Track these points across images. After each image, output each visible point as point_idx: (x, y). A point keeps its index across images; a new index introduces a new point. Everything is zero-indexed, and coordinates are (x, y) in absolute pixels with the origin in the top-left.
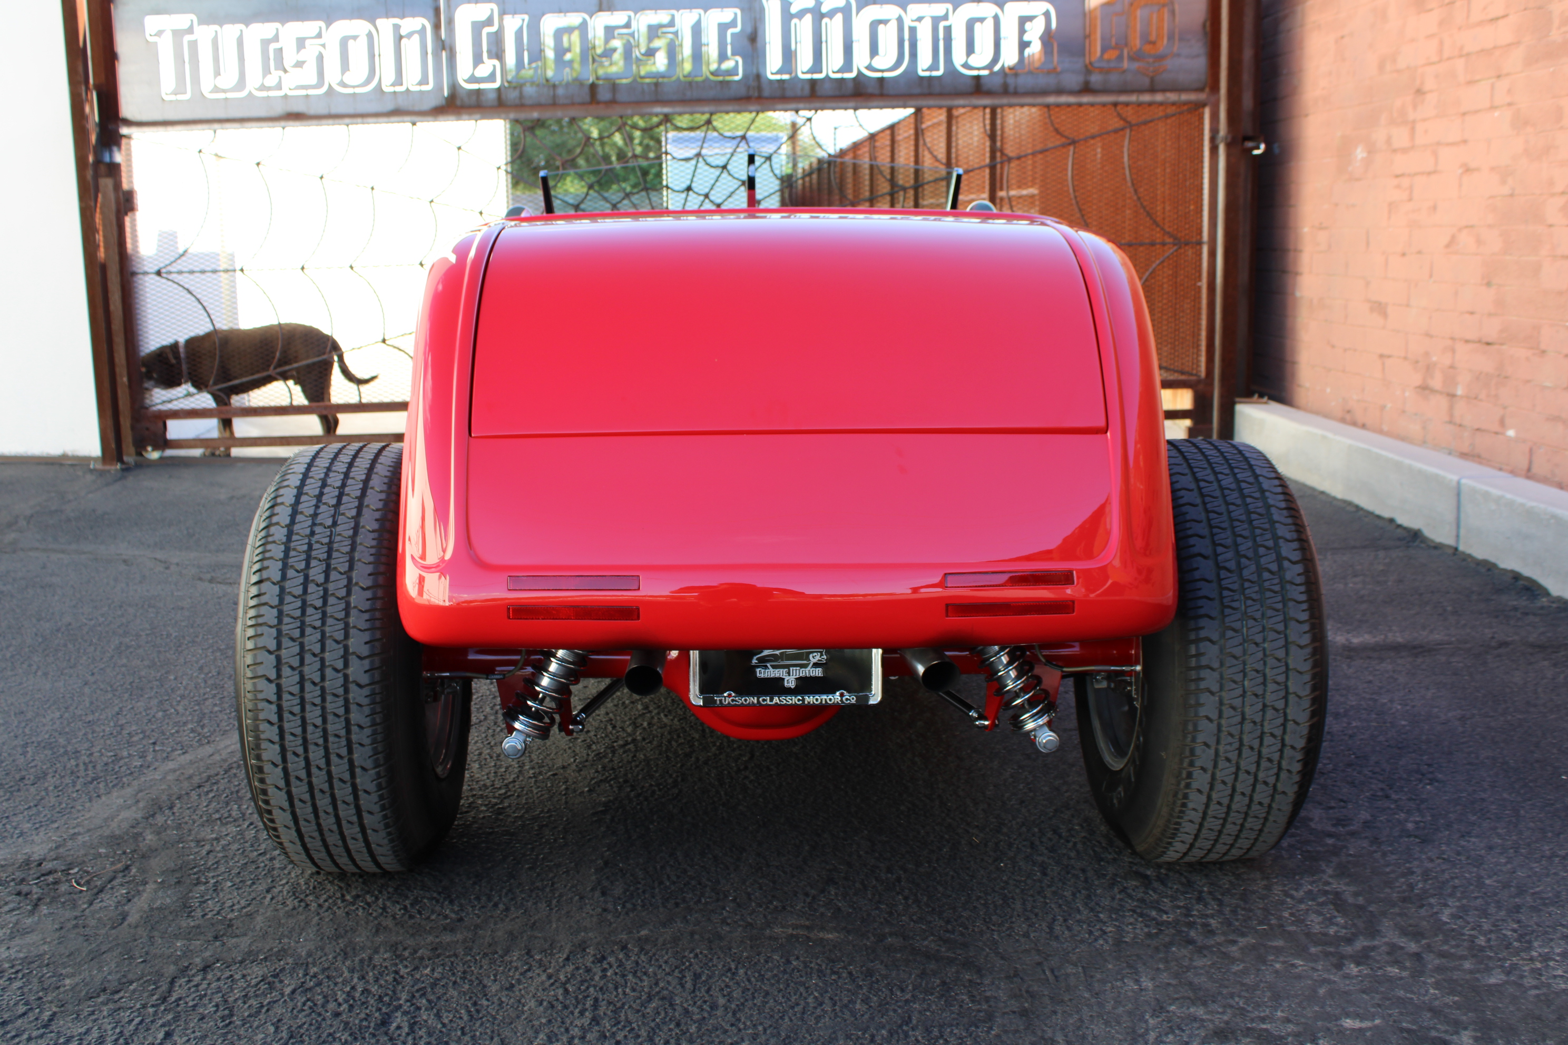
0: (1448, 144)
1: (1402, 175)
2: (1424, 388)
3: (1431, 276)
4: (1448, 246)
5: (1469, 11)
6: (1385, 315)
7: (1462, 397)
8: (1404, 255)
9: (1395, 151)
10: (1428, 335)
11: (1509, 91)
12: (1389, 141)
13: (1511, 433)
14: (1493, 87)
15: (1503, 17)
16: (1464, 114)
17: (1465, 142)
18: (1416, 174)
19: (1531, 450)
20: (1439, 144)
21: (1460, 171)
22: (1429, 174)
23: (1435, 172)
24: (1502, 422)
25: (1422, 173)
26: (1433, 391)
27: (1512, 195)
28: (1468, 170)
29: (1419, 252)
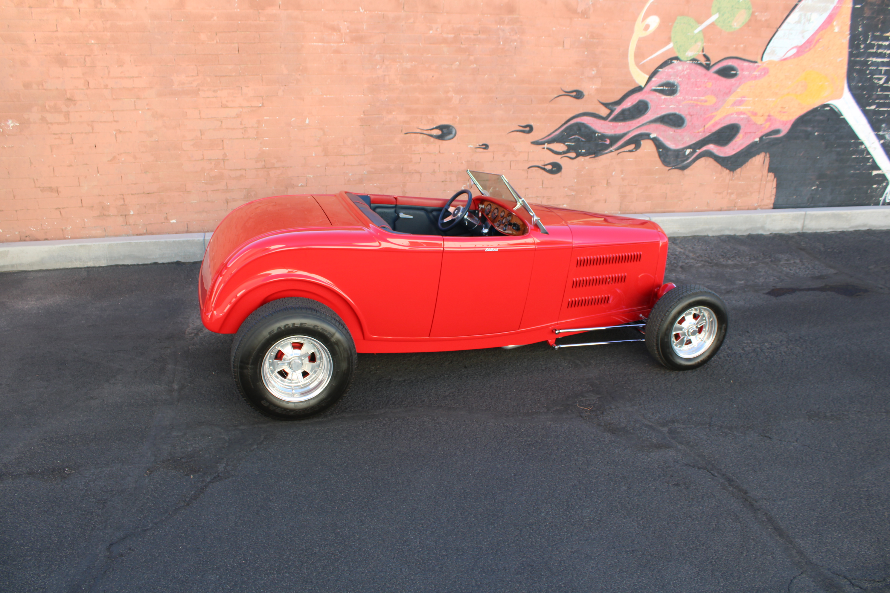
0: (101, 122)
1: (62, 134)
2: (103, 216)
3: (98, 172)
4: (108, 161)
5: (109, 72)
6: (58, 192)
7: (132, 215)
8: (70, 166)
9: (51, 123)
10: (100, 195)
11: (147, 104)
12: (43, 119)
13: (174, 221)
14: (135, 102)
15: (137, 77)
16: (112, 111)
17: (117, 121)
18: (73, 133)
19: (187, 224)
20: (92, 122)
21: (114, 132)
22: (85, 133)
23: (93, 132)
24: (167, 219)
25: (82, 133)
26: (109, 216)
27: (157, 141)
28: (120, 132)
29: (86, 164)
